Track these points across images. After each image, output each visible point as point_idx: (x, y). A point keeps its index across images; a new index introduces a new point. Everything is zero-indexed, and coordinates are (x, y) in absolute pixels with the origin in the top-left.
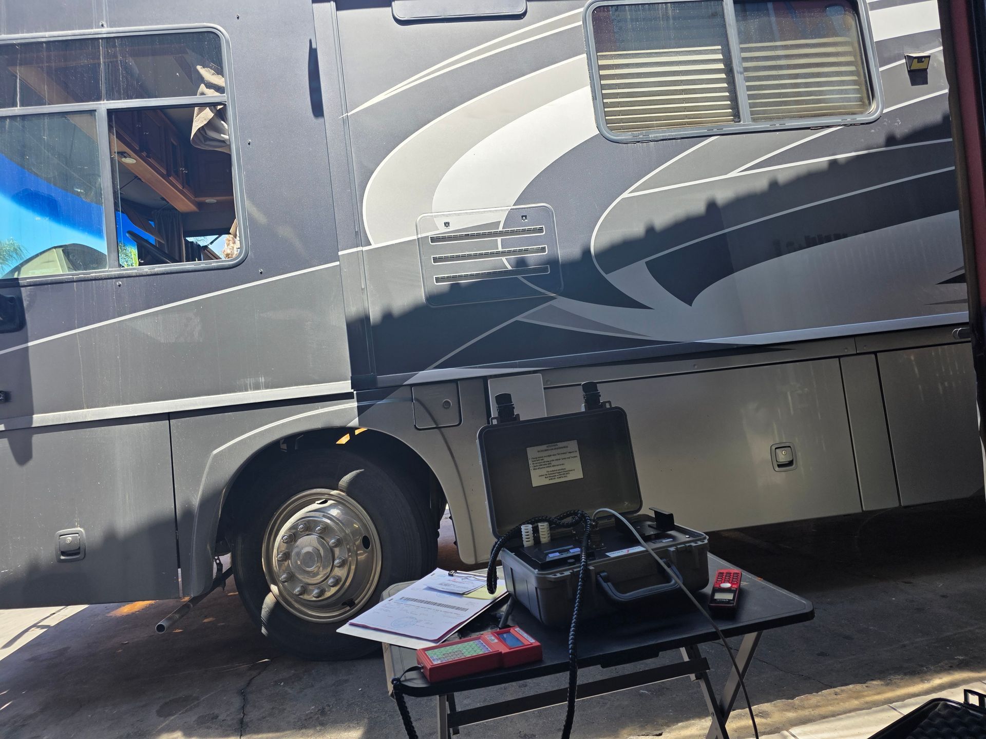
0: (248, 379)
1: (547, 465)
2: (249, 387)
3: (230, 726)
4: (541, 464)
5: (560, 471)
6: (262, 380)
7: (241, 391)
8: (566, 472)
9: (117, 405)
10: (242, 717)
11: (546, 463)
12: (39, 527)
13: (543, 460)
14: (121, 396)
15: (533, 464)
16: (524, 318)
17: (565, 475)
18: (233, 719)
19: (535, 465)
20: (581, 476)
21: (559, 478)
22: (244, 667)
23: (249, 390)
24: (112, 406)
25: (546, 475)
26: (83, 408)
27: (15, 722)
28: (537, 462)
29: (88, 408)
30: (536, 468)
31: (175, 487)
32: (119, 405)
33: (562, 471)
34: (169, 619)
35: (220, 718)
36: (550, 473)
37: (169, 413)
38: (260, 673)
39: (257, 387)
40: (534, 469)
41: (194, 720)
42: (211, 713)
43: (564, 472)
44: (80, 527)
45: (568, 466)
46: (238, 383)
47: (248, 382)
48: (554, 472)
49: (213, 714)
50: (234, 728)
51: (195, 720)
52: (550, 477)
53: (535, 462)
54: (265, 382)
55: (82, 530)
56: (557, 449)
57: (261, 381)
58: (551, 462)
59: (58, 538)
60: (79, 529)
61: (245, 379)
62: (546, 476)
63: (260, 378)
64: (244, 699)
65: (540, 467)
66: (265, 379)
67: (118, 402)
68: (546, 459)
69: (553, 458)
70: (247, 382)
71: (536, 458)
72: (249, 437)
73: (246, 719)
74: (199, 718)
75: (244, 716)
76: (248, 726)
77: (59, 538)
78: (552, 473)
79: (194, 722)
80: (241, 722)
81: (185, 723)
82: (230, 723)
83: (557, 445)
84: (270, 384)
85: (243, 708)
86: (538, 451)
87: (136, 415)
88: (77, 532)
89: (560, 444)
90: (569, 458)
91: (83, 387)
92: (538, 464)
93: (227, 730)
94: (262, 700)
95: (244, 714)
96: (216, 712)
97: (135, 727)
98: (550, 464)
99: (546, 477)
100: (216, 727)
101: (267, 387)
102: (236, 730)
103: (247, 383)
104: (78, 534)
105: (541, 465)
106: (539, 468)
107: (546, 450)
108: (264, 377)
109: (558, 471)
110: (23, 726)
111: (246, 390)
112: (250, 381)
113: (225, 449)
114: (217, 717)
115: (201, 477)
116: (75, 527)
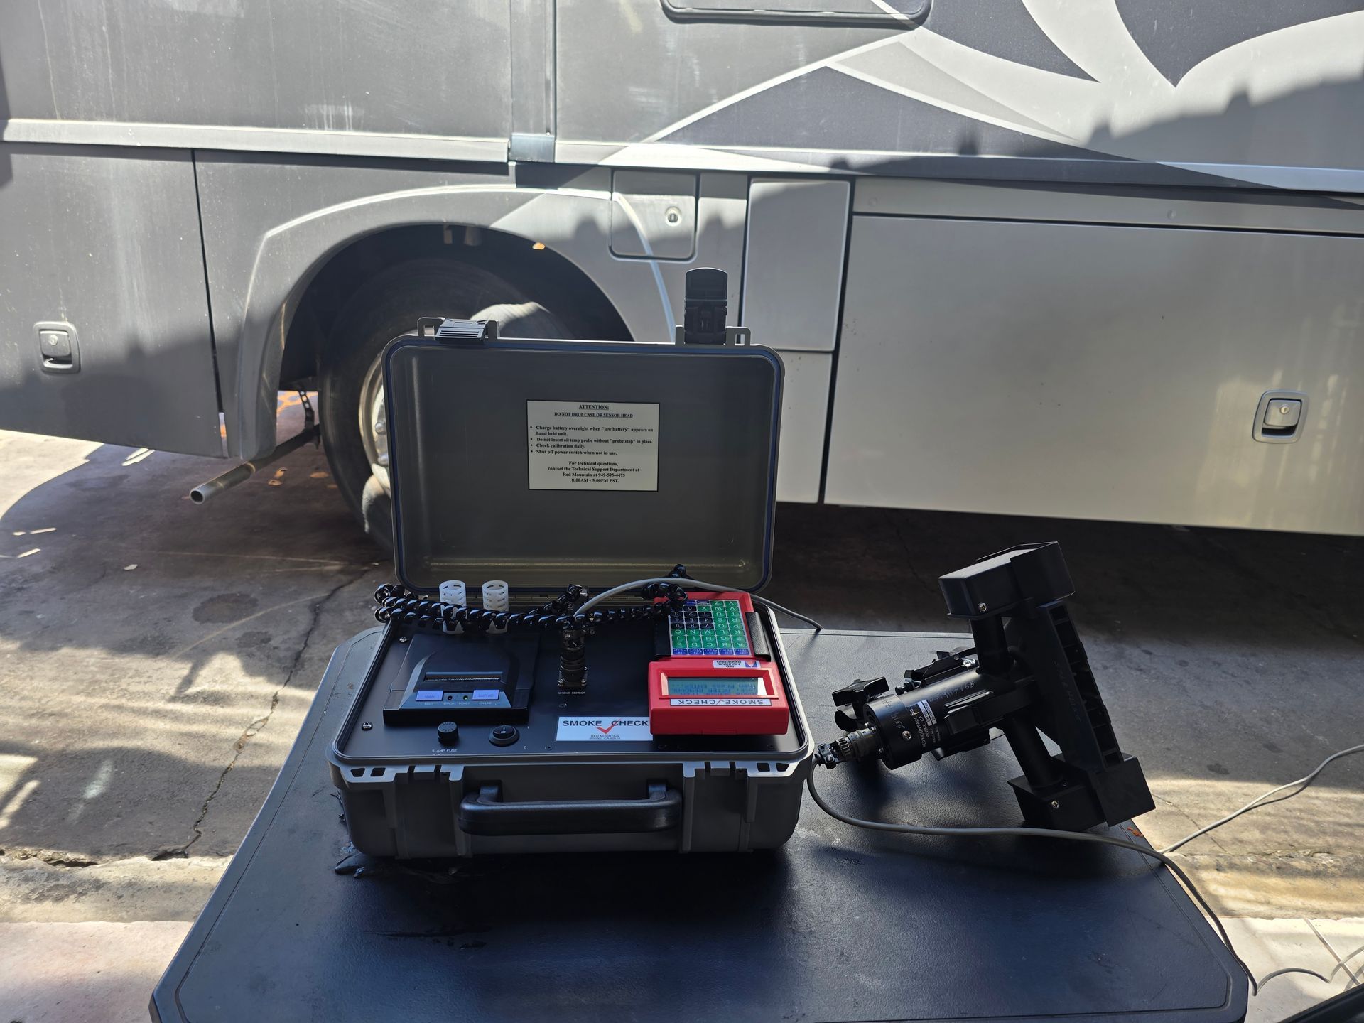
0: (325, 106)
1: (573, 449)
2: (325, 121)
3: (279, 660)
4: (560, 443)
5: (602, 467)
6: (348, 111)
7: (311, 127)
8: (616, 470)
9: (109, 121)
10: (301, 649)
11: (570, 443)
12: (9, 310)
13: (565, 434)
14: (114, 106)
15: (539, 439)
16: (842, 62)
17: (615, 478)
18: (288, 649)
19: (543, 443)
20: (650, 484)
21: (598, 480)
22: (335, 566)
23: (326, 127)
24: (101, 120)
25: (566, 469)
26: (53, 117)
27: (14, 580)
28: (547, 437)
29: (63, 119)
30: (542, 449)
31: (210, 282)
32: (112, 121)
33: (609, 467)
34: (212, 484)
35: (272, 642)
36: (577, 466)
37: (193, 150)
38: (351, 582)
39: (339, 124)
40: (539, 452)
41: (237, 637)
42: (264, 631)
43: (612, 469)
44: (70, 321)
45: (622, 460)
46: (307, 111)
47: (325, 113)
48: (587, 467)
49: (266, 633)
50: (283, 666)
51: (239, 638)
52: (575, 474)
53: (542, 437)
54: (354, 117)
55: (72, 327)
56: (606, 415)
57: (346, 113)
58: (584, 444)
59: (37, 332)
60: (67, 324)
61: (320, 106)
62: (567, 472)
63: (345, 108)
64: (315, 620)
65: (553, 449)
66: (353, 109)
67: (109, 115)
68: (572, 435)
69: (593, 435)
70: (322, 112)
71: (549, 428)
72: (325, 218)
73: (305, 656)
74: (245, 635)
75: (304, 648)
76: (303, 667)
77: (40, 334)
78: (582, 467)
79: (236, 639)
80: (297, 657)
81: (225, 639)
82: (281, 655)
83: (606, 407)
84: (362, 122)
85: (308, 634)
86: (556, 414)
87: (139, 145)
88: (65, 329)
89: (614, 408)
90: (631, 442)
91: (52, 78)
92: (551, 443)
93: (273, 666)
94: (338, 629)
95: (306, 644)
96: (271, 631)
97: (158, 629)
98: (581, 446)
99: (564, 474)
100: (262, 657)
101: (357, 126)
102: (285, 669)
103: (322, 115)
104: (66, 331)
105: (559, 446)
106: (552, 452)
107: (575, 415)
108: (352, 106)
109: (597, 467)
110: (20, 589)
111: (321, 127)
112: (327, 110)
113: (285, 232)
114: (269, 640)
115: (249, 273)
116: (59, 319)
